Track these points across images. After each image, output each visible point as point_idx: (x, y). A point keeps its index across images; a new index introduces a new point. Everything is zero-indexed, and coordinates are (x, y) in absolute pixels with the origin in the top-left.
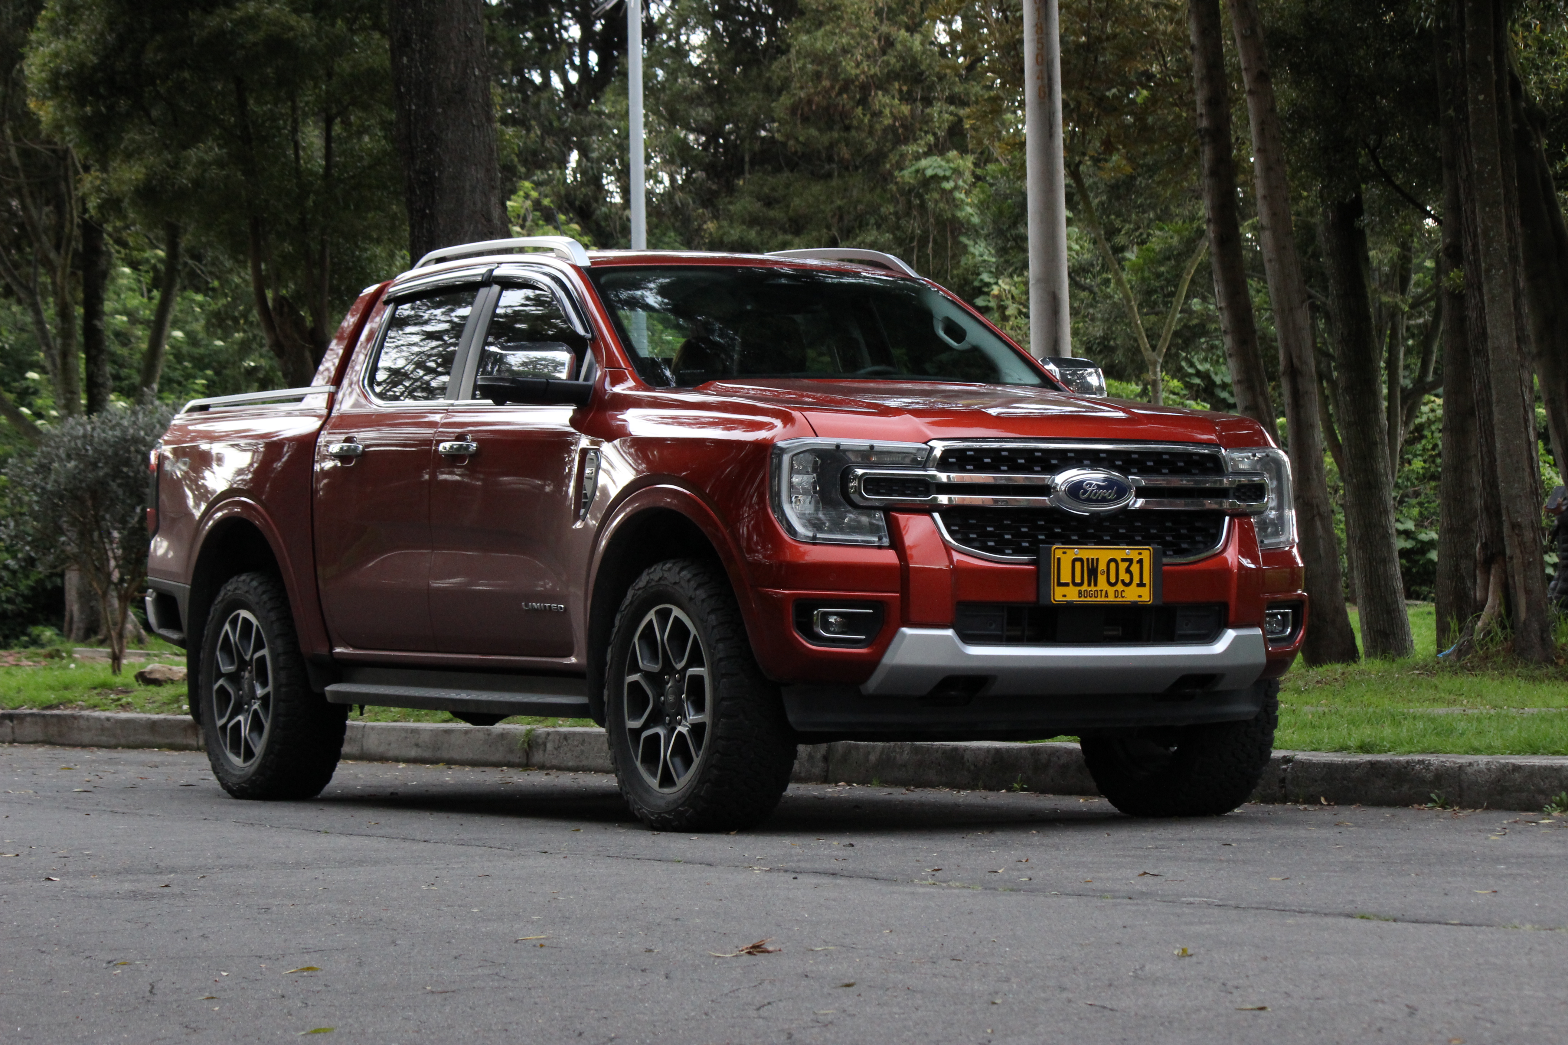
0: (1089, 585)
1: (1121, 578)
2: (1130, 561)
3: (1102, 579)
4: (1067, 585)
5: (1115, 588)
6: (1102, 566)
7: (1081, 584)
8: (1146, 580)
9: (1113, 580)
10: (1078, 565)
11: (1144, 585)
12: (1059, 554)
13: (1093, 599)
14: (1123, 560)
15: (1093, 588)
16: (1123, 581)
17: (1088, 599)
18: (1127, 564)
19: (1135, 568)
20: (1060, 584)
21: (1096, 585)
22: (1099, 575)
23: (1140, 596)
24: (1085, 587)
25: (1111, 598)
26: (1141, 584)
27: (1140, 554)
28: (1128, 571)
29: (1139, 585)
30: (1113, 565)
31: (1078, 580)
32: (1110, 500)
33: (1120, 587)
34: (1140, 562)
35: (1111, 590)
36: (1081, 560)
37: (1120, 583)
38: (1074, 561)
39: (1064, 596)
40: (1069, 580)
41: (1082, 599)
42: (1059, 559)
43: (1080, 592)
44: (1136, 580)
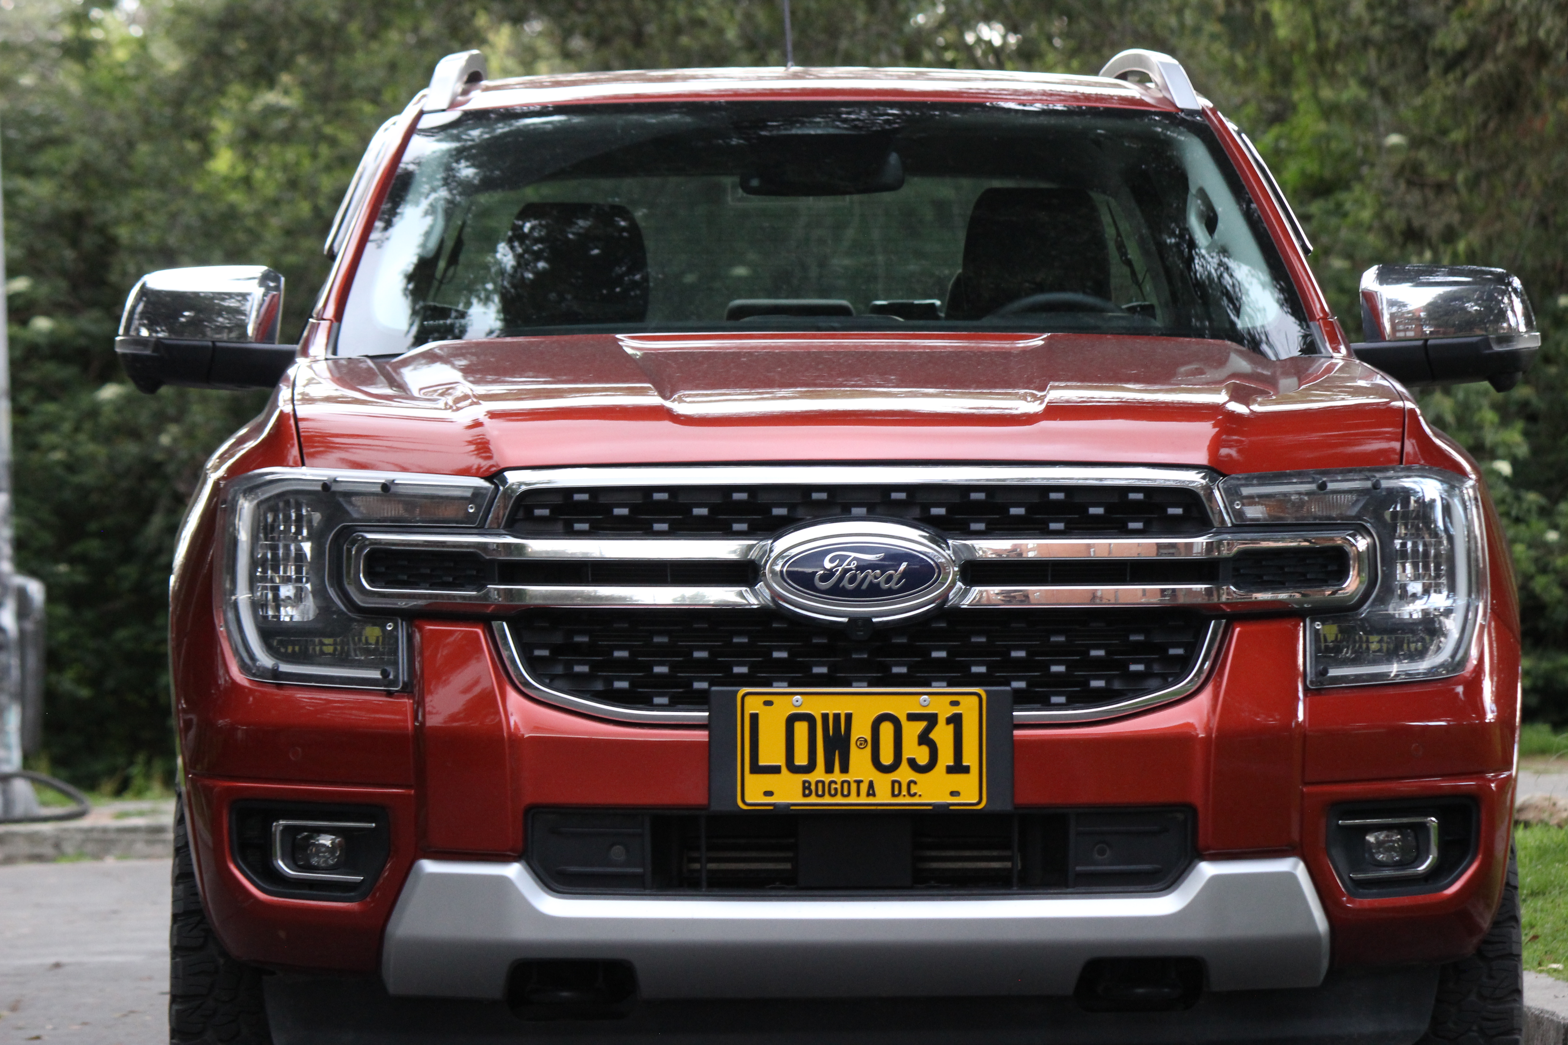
0: (829, 769)
1: (906, 754)
2: (931, 720)
3: (860, 759)
4: (776, 770)
5: (894, 776)
6: (861, 730)
7: (810, 768)
8: (970, 758)
9: (887, 758)
10: (801, 728)
11: (966, 770)
12: (754, 705)
13: (839, 799)
14: (912, 717)
15: (837, 776)
16: (912, 763)
17: (827, 800)
18: (922, 725)
19: (943, 735)
20: (757, 769)
21: (845, 769)
22: (854, 751)
23: (954, 794)
24: (819, 774)
25: (883, 797)
26: (957, 768)
27: (955, 703)
28: (924, 739)
29: (950, 770)
30: (887, 729)
31: (801, 759)
32: (890, 592)
33: (904, 773)
34: (956, 720)
35: (883, 782)
36: (809, 718)
37: (904, 764)
38: (792, 720)
39: (769, 794)
40: (781, 761)
41: (813, 799)
42: (754, 718)
43: (806, 786)
44: (946, 758)
